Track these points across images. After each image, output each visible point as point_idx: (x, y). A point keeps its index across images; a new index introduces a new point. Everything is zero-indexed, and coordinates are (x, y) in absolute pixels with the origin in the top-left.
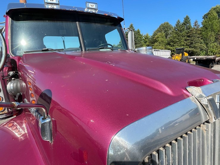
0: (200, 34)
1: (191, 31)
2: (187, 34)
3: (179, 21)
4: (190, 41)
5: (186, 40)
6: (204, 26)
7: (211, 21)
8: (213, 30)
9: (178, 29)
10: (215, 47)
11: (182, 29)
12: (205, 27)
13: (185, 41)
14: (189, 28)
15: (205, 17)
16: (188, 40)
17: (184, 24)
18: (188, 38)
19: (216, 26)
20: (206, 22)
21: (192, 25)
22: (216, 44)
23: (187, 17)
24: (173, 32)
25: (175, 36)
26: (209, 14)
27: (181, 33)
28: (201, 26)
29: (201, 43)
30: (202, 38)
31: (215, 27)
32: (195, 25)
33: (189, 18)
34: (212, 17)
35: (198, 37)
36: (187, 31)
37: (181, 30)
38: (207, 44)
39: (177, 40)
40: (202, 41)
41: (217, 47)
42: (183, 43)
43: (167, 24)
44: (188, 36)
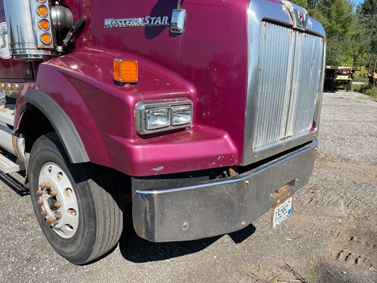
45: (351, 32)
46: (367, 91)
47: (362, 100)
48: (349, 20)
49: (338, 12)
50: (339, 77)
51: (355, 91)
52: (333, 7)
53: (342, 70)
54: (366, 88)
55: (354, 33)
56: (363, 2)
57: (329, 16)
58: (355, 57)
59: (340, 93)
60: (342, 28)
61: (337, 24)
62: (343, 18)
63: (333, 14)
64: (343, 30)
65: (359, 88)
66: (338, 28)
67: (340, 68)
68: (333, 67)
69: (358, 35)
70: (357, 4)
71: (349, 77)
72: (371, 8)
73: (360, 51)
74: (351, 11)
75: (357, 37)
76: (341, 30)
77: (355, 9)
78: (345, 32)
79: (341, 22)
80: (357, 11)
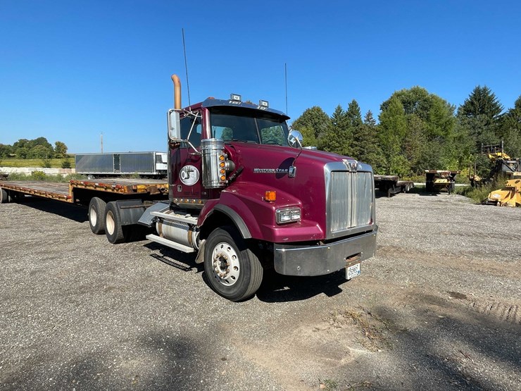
0: (376, 137)
1: (361, 129)
2: (354, 134)
3: (339, 109)
4: (359, 148)
5: (352, 146)
6: (382, 124)
7: (393, 116)
8: (396, 133)
9: (338, 124)
10: (401, 163)
11: (345, 123)
12: (384, 125)
13: (350, 148)
14: (358, 124)
15: (385, 106)
16: (356, 146)
17: (349, 115)
18: (355, 142)
19: (402, 125)
20: (385, 116)
21: (363, 119)
22: (402, 157)
23: (354, 102)
24: (328, 127)
25: (332, 135)
26: (390, 102)
27: (343, 132)
28: (378, 122)
29: (378, 154)
30: (379, 145)
31: (400, 128)
32: (368, 120)
33: (357, 106)
34: (394, 109)
35: (373, 143)
36: (354, 129)
37: (343, 126)
38: (388, 156)
39: (337, 145)
40: (379, 150)
41: (404, 163)
42: (347, 152)
43: (319, 110)
44: (357, 139)
45: (453, 134)
46: (469, 194)
47: (460, 203)
48: (449, 123)
49: (437, 116)
50: (438, 181)
51: (457, 193)
52: (432, 111)
53: (441, 173)
54: (468, 191)
55: (456, 135)
56: (463, 104)
57: (428, 119)
58: (461, 160)
59: (441, 196)
60: (442, 131)
61: (437, 127)
62: (443, 121)
63: (432, 118)
64: (444, 133)
65: (462, 191)
66: (439, 131)
67: (438, 171)
68: (432, 171)
69: (460, 137)
70: (458, 106)
71: (448, 181)
72: (472, 109)
73: (465, 153)
74: (451, 114)
75: (460, 138)
76: (442, 133)
77: (456, 112)
78: (446, 135)
79: (441, 125)
80: (459, 113)
